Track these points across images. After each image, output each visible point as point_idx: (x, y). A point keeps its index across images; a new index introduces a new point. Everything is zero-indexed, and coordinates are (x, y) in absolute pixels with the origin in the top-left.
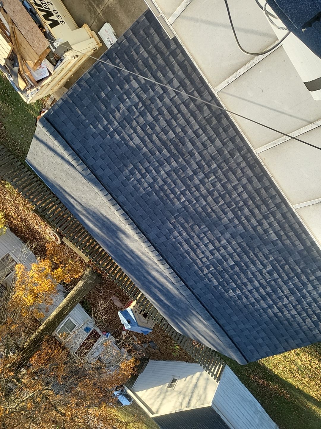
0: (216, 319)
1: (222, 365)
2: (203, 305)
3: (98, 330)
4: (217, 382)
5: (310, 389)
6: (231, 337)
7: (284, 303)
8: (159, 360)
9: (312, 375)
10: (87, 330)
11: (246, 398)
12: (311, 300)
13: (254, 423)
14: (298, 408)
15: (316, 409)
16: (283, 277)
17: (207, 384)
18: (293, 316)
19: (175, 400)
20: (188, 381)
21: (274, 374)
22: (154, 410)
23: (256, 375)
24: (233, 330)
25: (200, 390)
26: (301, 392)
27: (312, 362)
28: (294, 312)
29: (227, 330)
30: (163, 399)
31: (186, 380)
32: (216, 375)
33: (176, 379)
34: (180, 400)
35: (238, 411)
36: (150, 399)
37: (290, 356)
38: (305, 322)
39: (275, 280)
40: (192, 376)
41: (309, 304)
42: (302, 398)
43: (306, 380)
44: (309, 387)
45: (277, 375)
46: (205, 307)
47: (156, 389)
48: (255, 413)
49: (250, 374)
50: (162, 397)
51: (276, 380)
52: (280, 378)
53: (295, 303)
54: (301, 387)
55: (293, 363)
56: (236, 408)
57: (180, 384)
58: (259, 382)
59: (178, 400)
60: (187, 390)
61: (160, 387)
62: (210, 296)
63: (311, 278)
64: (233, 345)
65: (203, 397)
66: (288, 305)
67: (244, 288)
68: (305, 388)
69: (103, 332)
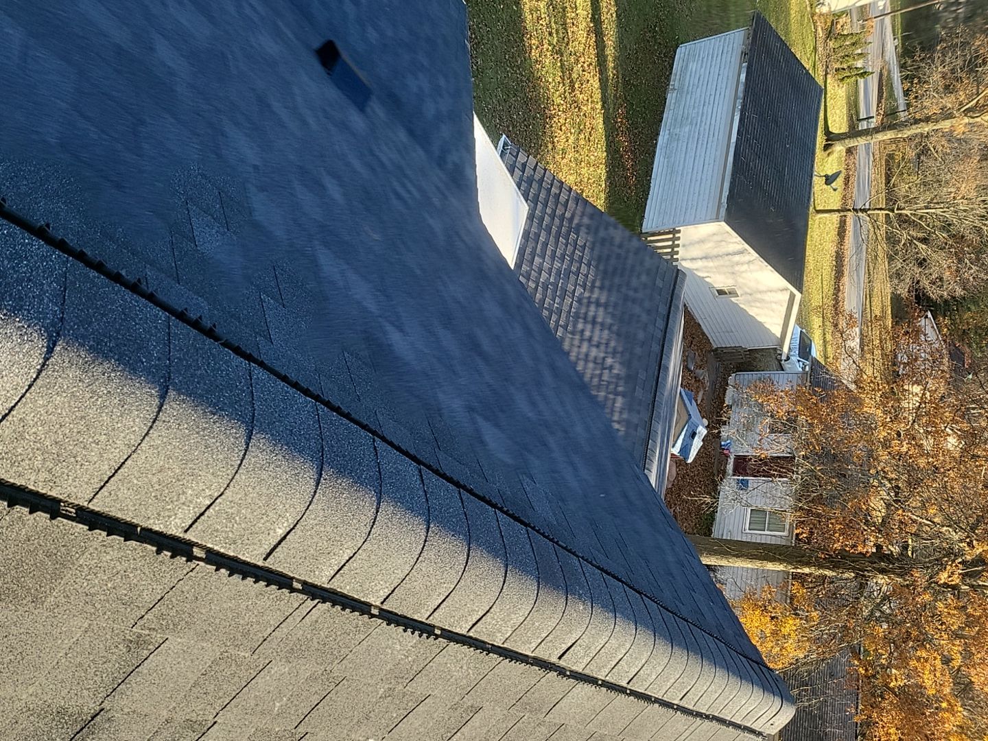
0: (659, 358)
1: (649, 239)
2: (656, 391)
3: (730, 467)
4: (679, 232)
5: (592, 92)
6: (665, 320)
7: (583, 291)
8: (703, 334)
9: (575, 108)
10: (744, 485)
11: (667, 166)
12: (557, 261)
13: (694, 132)
14: (626, 83)
15: (611, 59)
16: (556, 322)
17: (692, 244)
18: (589, 265)
19: (749, 274)
20: (708, 272)
21: (607, 156)
22: (786, 296)
23: (625, 178)
24: (657, 325)
25: (708, 247)
26: (604, 100)
27: (559, 124)
28: (584, 269)
29: (660, 332)
30: (760, 292)
31: (708, 277)
32: (673, 240)
33: (717, 291)
34: (745, 267)
35: (696, 168)
36: (773, 310)
37: (572, 159)
38: (585, 244)
39: (565, 327)
40: (695, 272)
41: (563, 258)
42: (611, 91)
43: (585, 109)
44: (592, 97)
45: (606, 151)
47: (752, 312)
48: (678, 140)
49: (630, 188)
50: (759, 296)
51: (613, 146)
52: (607, 143)
53: (573, 277)
54: (599, 106)
55: (577, 146)
56: (695, 176)
57: (720, 281)
58: (632, 165)
59: (746, 270)
60: (723, 266)
61: (745, 308)
62: (639, 393)
63: (533, 286)
64: (672, 308)
65: (716, 238)
66: (581, 284)
68: (595, 100)
69: (727, 456)
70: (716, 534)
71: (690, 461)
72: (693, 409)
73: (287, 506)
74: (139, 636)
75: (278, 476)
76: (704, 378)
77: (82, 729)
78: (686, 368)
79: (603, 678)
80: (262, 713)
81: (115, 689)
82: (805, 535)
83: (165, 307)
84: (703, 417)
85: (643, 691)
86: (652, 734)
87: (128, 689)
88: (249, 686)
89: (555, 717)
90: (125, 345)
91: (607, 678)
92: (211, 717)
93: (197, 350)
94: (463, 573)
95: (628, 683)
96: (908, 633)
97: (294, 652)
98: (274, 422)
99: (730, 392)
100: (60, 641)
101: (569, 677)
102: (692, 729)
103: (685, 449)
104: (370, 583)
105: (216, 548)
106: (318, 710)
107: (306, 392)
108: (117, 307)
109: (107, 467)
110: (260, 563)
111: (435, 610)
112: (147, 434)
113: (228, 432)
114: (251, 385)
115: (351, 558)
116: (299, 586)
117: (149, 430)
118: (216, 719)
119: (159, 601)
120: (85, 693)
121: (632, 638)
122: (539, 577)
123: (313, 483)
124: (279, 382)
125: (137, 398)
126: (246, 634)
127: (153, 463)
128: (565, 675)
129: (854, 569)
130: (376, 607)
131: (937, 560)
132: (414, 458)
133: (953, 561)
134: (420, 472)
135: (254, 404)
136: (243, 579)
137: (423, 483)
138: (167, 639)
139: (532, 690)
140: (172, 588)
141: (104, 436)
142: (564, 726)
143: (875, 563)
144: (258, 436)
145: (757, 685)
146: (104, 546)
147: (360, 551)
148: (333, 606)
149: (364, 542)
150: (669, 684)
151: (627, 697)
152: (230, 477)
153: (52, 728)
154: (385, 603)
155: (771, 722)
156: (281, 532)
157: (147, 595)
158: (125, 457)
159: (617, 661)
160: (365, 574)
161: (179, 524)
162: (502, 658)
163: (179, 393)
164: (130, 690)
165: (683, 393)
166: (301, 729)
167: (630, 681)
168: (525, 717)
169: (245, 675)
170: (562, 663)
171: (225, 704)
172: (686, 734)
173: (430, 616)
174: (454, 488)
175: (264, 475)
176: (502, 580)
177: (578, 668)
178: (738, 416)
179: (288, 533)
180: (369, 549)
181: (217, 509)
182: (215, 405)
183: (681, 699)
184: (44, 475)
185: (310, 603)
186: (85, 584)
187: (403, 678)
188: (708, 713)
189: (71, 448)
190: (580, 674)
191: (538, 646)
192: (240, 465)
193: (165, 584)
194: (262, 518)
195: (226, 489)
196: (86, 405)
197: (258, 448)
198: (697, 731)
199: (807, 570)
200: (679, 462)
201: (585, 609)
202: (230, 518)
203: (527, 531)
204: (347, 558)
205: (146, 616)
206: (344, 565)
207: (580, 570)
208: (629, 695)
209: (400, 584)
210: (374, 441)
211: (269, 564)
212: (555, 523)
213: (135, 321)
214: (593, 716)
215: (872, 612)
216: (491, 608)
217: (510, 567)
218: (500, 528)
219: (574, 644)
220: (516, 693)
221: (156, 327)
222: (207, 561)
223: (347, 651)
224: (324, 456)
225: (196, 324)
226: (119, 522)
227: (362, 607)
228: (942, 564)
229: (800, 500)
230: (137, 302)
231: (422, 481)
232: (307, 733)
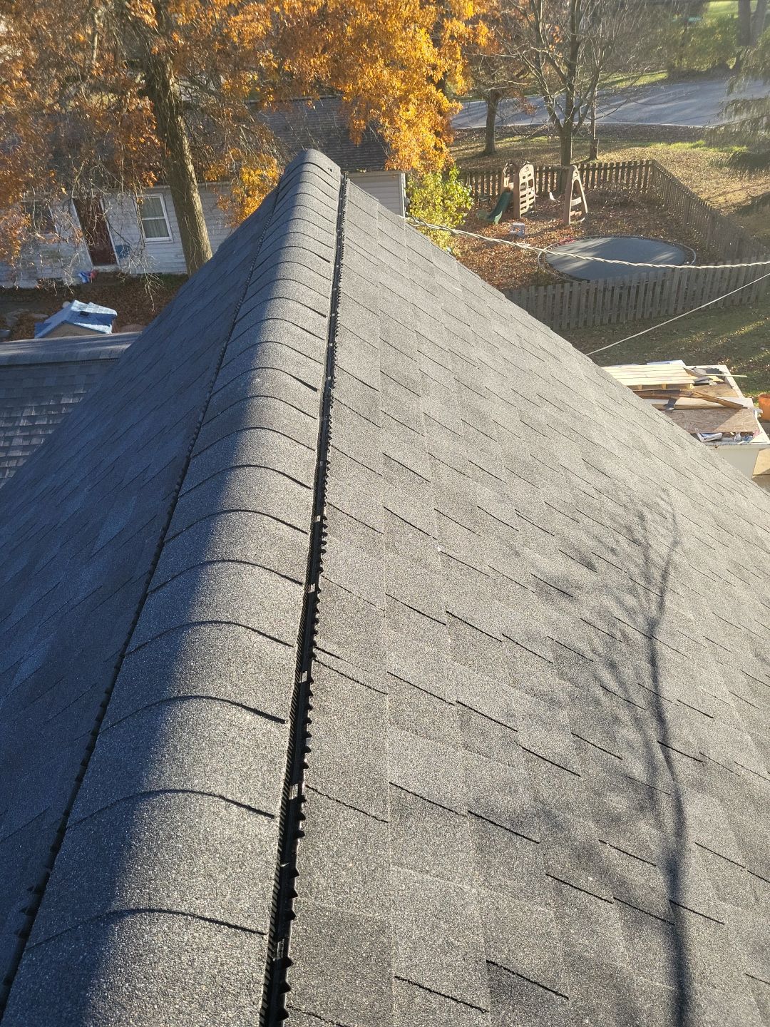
2: (41, 364)
3: (108, 268)
10: (124, 250)
46: (37, 364)
62: (50, 381)
67: (22, 434)
69: (97, 273)
70: (182, 270)
71: (114, 312)
72: (55, 320)
73: (218, 721)
74: (394, 811)
75: (186, 744)
76: (15, 316)
77: (492, 822)
78: (10, 337)
79: (326, 343)
80: (438, 661)
81: (449, 810)
82: (153, 175)
83: (18, 959)
84: (62, 308)
85: (329, 300)
86: (369, 284)
87: (446, 798)
88: (416, 684)
89: (376, 381)
90: (67, 988)
91: (325, 338)
92: (454, 708)
93: (62, 897)
94: (250, 511)
95: (325, 316)
96: (220, 52)
97: (373, 652)
98: (127, 772)
99: (21, 284)
100: (417, 885)
101: (333, 376)
102: (355, 247)
103: (103, 320)
104: (282, 603)
105: (283, 777)
106: (424, 610)
107: (91, 749)
108: (26, 1018)
109: (218, 937)
110: (288, 725)
111: (295, 528)
112: (169, 912)
113: (148, 820)
114: (91, 816)
115: (260, 633)
116: (305, 675)
117: (165, 911)
118: (454, 703)
119: (355, 809)
120: (458, 836)
121: (278, 321)
122: (237, 431)
123: (186, 704)
124: (83, 785)
125: (127, 944)
126: (368, 709)
127: (202, 888)
128: (332, 380)
129: (173, 118)
130: (307, 589)
131: (134, 28)
132: (142, 603)
133: (130, 10)
134: (155, 591)
135: (112, 804)
136: (310, 736)
137: (165, 583)
138: (391, 783)
139: (355, 410)
140: (339, 802)
141: (182, 958)
142: (383, 370)
143: (159, 96)
144: (145, 784)
145: (296, 190)
146: (311, 892)
147: (250, 626)
148: (316, 633)
149: (240, 625)
150: (317, 276)
151: (338, 315)
152: (200, 796)
153: (497, 850)
154: (300, 580)
155: (329, 172)
156: (249, 717)
157: (352, 823)
158: (202, 922)
159: (305, 332)
160: (274, 612)
161: (266, 828)
162: (330, 448)
163: (113, 897)
164: (446, 795)
165: (41, 334)
166: (445, 618)
167: (322, 315)
168: (383, 409)
169: (408, 693)
170: (320, 386)
171: (438, 700)
172: (362, 252)
173: (303, 532)
174: (164, 549)
175: (189, 760)
176: (247, 469)
177: (321, 369)
178: (47, 270)
179: (248, 709)
180: (245, 617)
181: (239, 795)
182: (120, 849)
183: (329, 262)
184: (243, 1000)
185: (320, 656)
186: (355, 890)
187: (374, 539)
188: (335, 233)
189: (204, 987)
190: (327, 366)
191: (308, 415)
192: (184, 791)
193: (336, 811)
194: (238, 743)
195: (215, 796)
196: (148, 999)
197: (159, 779)
198: (356, 242)
199: (191, 168)
200: (118, 323)
201: (259, 376)
202: (246, 777)
203: (194, 457)
204: (261, 636)
205: (373, 814)
206: (269, 637)
207: (222, 392)
208: (336, 313)
209: (276, 573)
210: (130, 653)
211: (286, 715)
212: (185, 430)
213: (38, 990)
214: (367, 344)
215: (211, 93)
216: (279, 472)
217: (233, 464)
218: (195, 487)
219: (297, 379)
220: (363, 425)
221: (41, 961)
222: (299, 780)
223: (360, 602)
224: (154, 702)
225: (32, 912)
226: (279, 890)
227: (311, 603)
228: (136, 22)
229: (118, 185)
230: (15, 998)
231: (162, 585)
232: (448, 612)
